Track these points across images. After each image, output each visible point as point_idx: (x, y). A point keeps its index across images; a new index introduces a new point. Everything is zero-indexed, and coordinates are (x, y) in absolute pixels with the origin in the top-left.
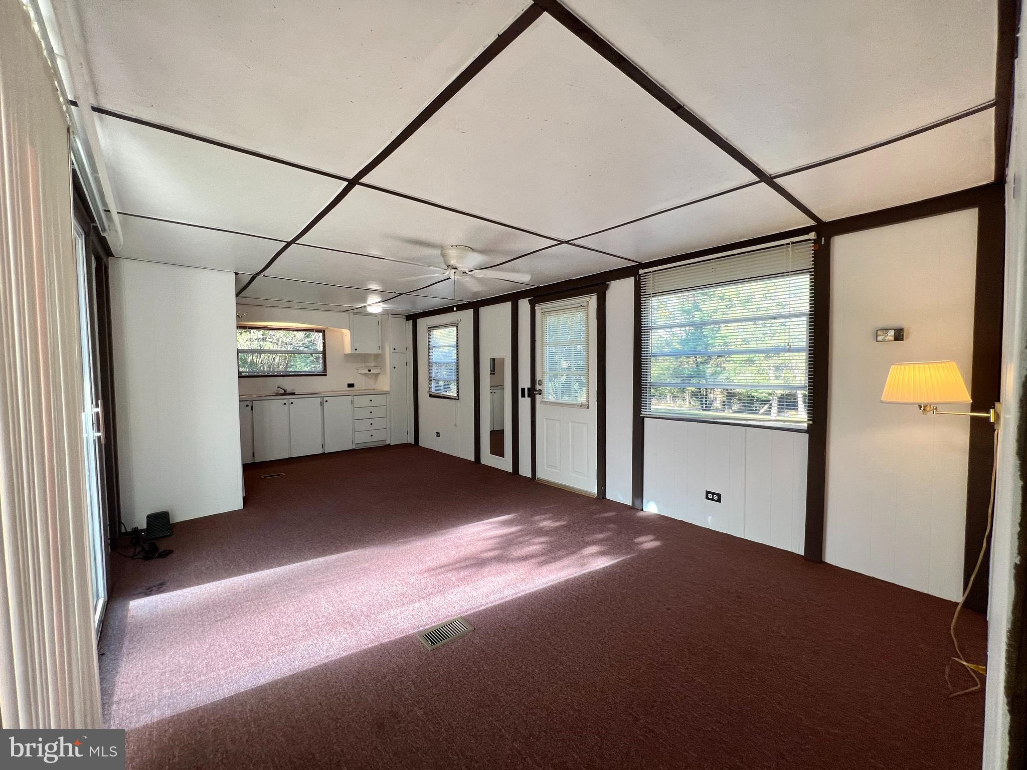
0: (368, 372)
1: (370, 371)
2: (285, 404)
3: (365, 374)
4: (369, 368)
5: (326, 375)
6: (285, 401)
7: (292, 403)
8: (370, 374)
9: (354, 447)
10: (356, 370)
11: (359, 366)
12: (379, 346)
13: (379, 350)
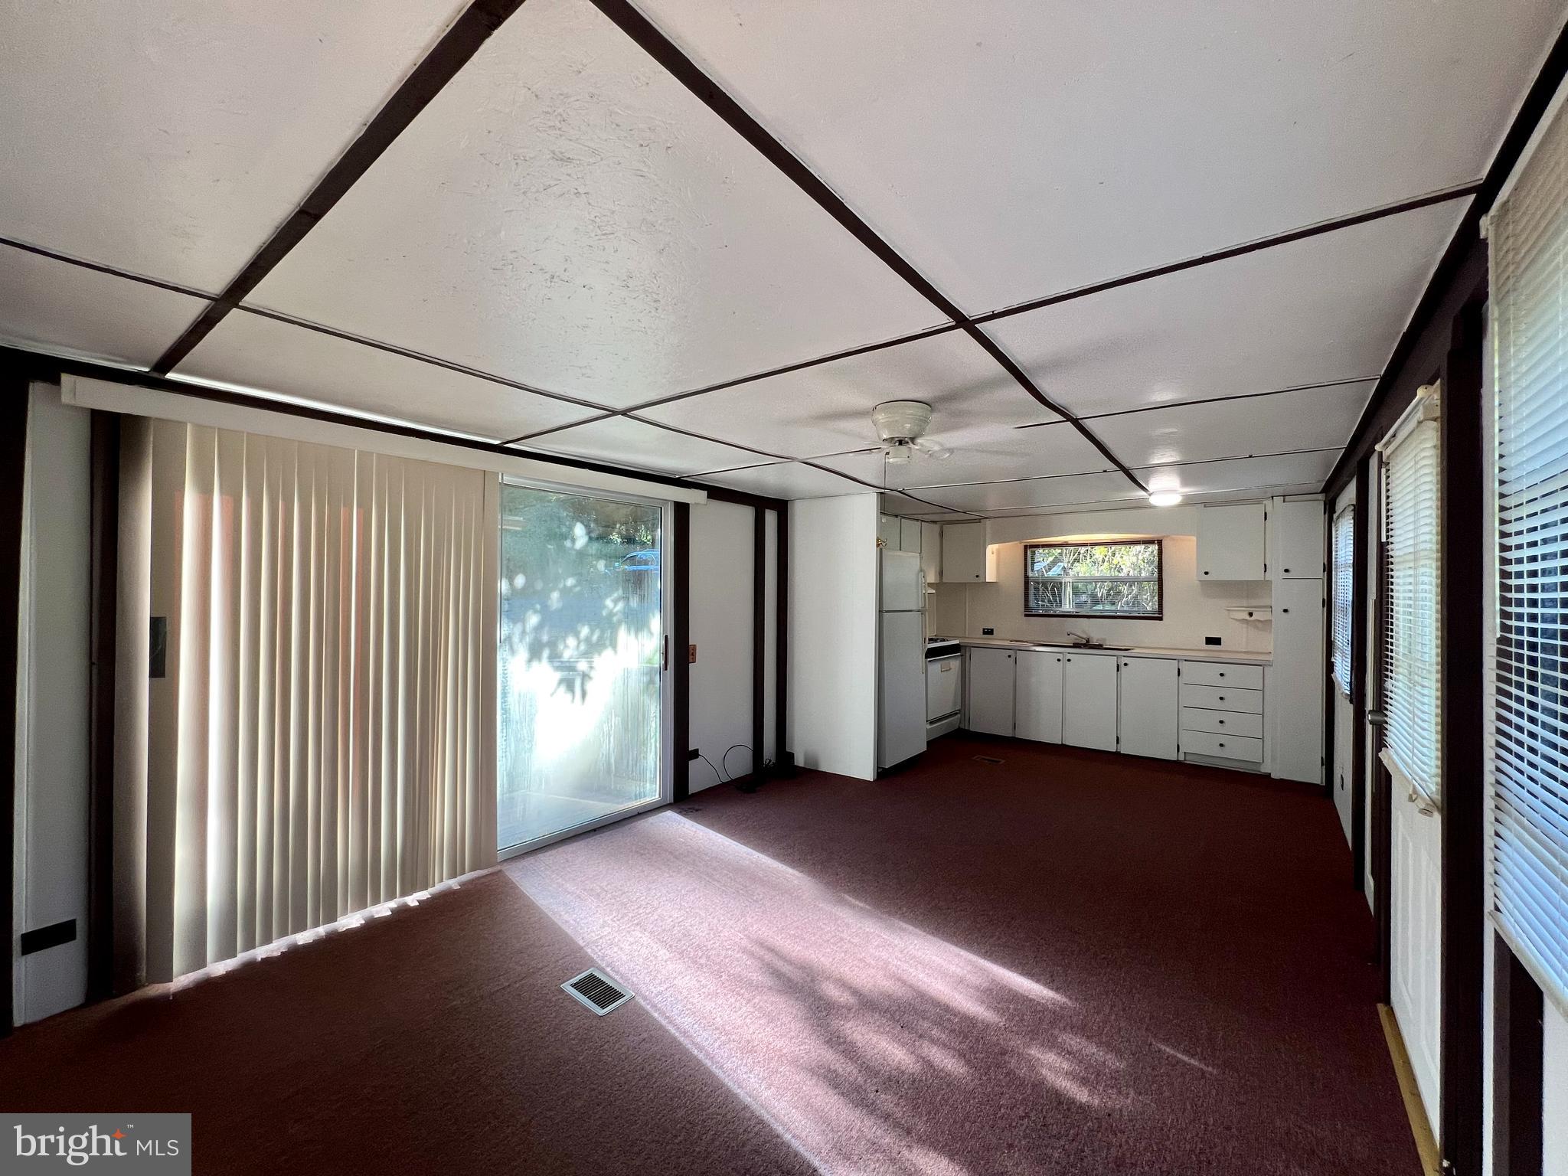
0: (1248, 617)
1: (1251, 614)
2: (1059, 660)
3: (1244, 621)
4: (1251, 610)
5: (1161, 619)
6: (1060, 657)
7: (1069, 660)
8: (1250, 621)
9: (1181, 758)
10: (1226, 612)
11: (1235, 605)
12: (1265, 565)
13: (1265, 571)
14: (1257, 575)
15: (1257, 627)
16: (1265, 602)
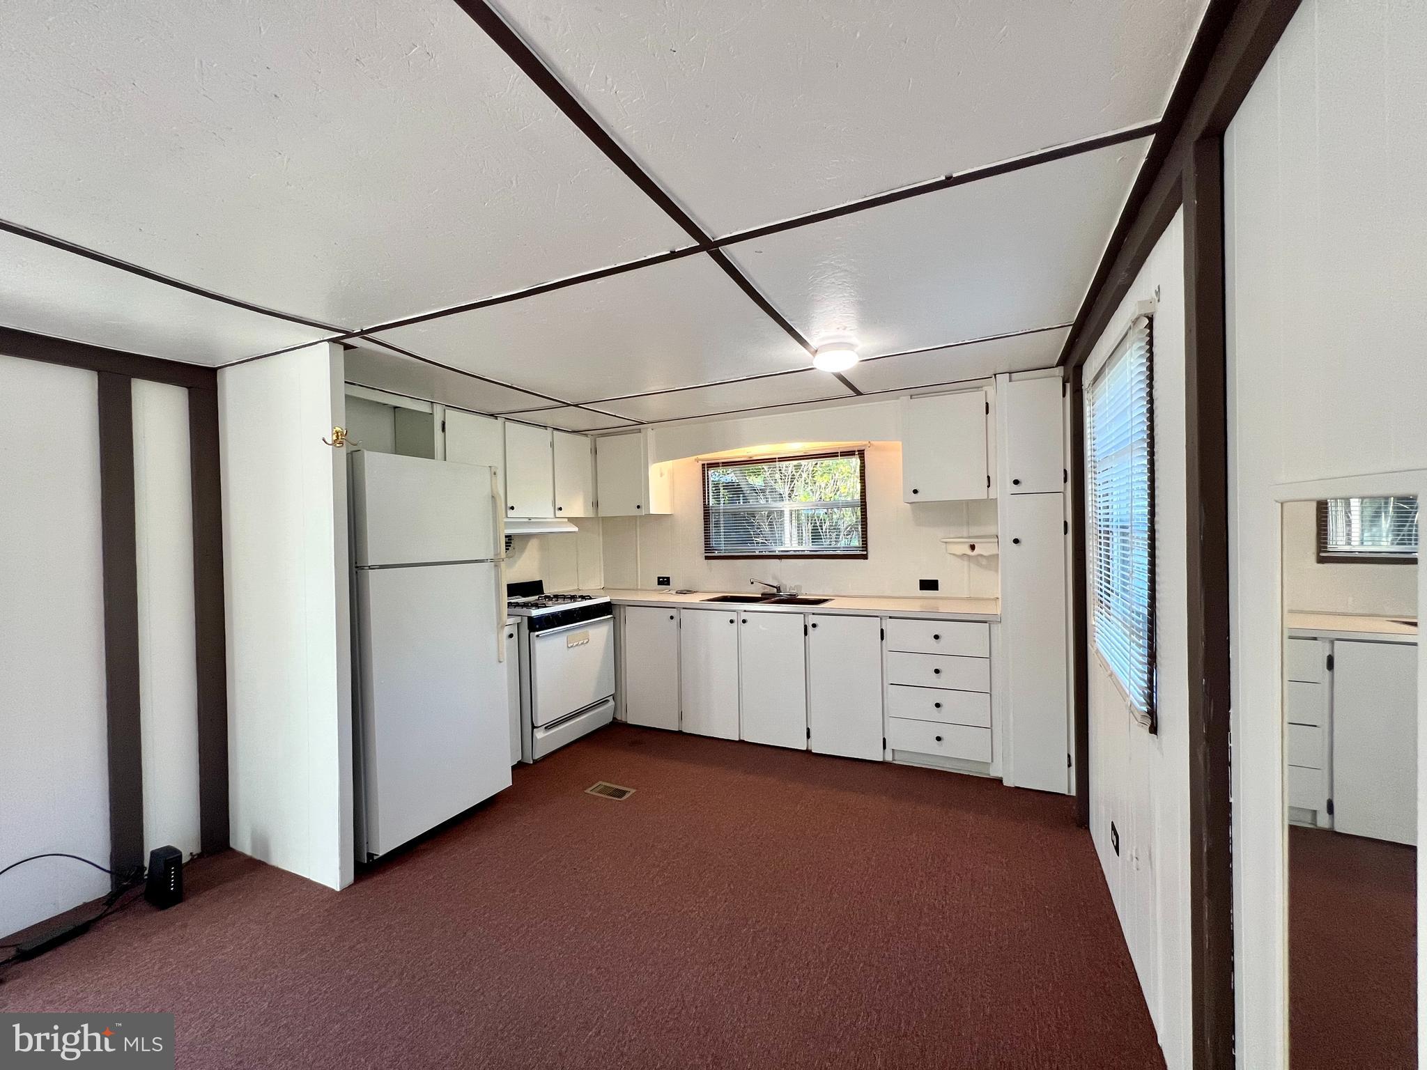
0: (969, 552)
1: (973, 547)
2: (733, 621)
3: (964, 556)
4: (972, 541)
5: (865, 557)
6: (733, 616)
8: (972, 556)
9: (889, 758)
10: (944, 546)
11: (952, 536)
12: (988, 477)
13: (989, 486)
14: (979, 492)
15: (980, 565)
16: (991, 530)
